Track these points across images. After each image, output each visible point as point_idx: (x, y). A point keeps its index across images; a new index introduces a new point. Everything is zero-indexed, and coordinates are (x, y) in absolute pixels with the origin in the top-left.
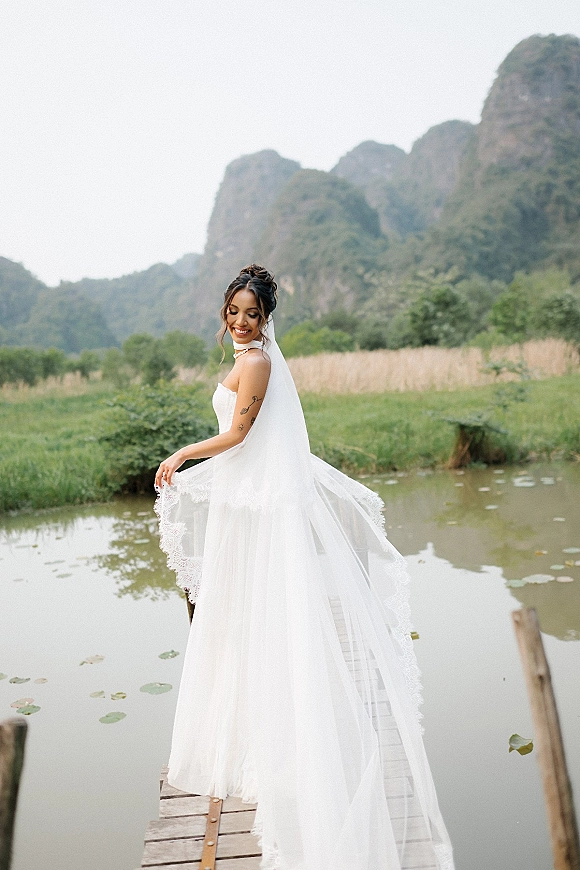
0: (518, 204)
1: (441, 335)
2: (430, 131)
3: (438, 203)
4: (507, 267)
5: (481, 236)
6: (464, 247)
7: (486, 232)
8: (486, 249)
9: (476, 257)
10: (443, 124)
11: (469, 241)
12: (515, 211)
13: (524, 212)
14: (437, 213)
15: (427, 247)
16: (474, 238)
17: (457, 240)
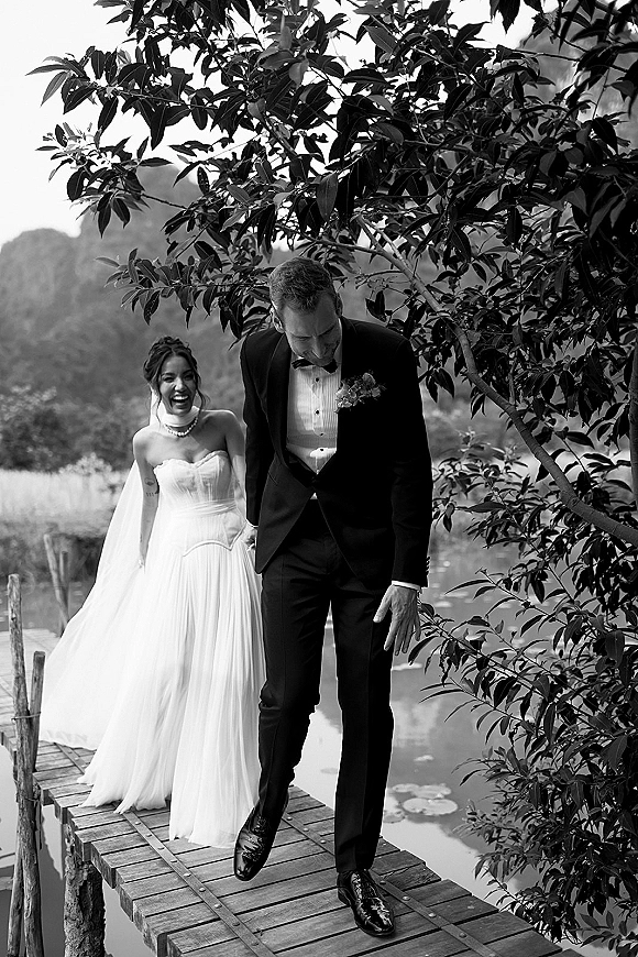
0: (116, 326)
1: (37, 458)
2: (22, 235)
3: (29, 314)
4: (103, 391)
5: (76, 355)
6: (57, 365)
7: (81, 351)
8: (81, 370)
9: (69, 377)
10: (37, 230)
11: (63, 360)
12: (112, 333)
13: (122, 335)
14: (28, 325)
15: (15, 361)
16: (68, 356)
17: (50, 357)
